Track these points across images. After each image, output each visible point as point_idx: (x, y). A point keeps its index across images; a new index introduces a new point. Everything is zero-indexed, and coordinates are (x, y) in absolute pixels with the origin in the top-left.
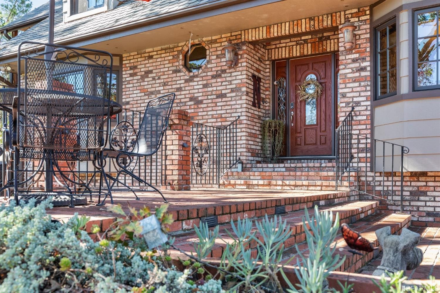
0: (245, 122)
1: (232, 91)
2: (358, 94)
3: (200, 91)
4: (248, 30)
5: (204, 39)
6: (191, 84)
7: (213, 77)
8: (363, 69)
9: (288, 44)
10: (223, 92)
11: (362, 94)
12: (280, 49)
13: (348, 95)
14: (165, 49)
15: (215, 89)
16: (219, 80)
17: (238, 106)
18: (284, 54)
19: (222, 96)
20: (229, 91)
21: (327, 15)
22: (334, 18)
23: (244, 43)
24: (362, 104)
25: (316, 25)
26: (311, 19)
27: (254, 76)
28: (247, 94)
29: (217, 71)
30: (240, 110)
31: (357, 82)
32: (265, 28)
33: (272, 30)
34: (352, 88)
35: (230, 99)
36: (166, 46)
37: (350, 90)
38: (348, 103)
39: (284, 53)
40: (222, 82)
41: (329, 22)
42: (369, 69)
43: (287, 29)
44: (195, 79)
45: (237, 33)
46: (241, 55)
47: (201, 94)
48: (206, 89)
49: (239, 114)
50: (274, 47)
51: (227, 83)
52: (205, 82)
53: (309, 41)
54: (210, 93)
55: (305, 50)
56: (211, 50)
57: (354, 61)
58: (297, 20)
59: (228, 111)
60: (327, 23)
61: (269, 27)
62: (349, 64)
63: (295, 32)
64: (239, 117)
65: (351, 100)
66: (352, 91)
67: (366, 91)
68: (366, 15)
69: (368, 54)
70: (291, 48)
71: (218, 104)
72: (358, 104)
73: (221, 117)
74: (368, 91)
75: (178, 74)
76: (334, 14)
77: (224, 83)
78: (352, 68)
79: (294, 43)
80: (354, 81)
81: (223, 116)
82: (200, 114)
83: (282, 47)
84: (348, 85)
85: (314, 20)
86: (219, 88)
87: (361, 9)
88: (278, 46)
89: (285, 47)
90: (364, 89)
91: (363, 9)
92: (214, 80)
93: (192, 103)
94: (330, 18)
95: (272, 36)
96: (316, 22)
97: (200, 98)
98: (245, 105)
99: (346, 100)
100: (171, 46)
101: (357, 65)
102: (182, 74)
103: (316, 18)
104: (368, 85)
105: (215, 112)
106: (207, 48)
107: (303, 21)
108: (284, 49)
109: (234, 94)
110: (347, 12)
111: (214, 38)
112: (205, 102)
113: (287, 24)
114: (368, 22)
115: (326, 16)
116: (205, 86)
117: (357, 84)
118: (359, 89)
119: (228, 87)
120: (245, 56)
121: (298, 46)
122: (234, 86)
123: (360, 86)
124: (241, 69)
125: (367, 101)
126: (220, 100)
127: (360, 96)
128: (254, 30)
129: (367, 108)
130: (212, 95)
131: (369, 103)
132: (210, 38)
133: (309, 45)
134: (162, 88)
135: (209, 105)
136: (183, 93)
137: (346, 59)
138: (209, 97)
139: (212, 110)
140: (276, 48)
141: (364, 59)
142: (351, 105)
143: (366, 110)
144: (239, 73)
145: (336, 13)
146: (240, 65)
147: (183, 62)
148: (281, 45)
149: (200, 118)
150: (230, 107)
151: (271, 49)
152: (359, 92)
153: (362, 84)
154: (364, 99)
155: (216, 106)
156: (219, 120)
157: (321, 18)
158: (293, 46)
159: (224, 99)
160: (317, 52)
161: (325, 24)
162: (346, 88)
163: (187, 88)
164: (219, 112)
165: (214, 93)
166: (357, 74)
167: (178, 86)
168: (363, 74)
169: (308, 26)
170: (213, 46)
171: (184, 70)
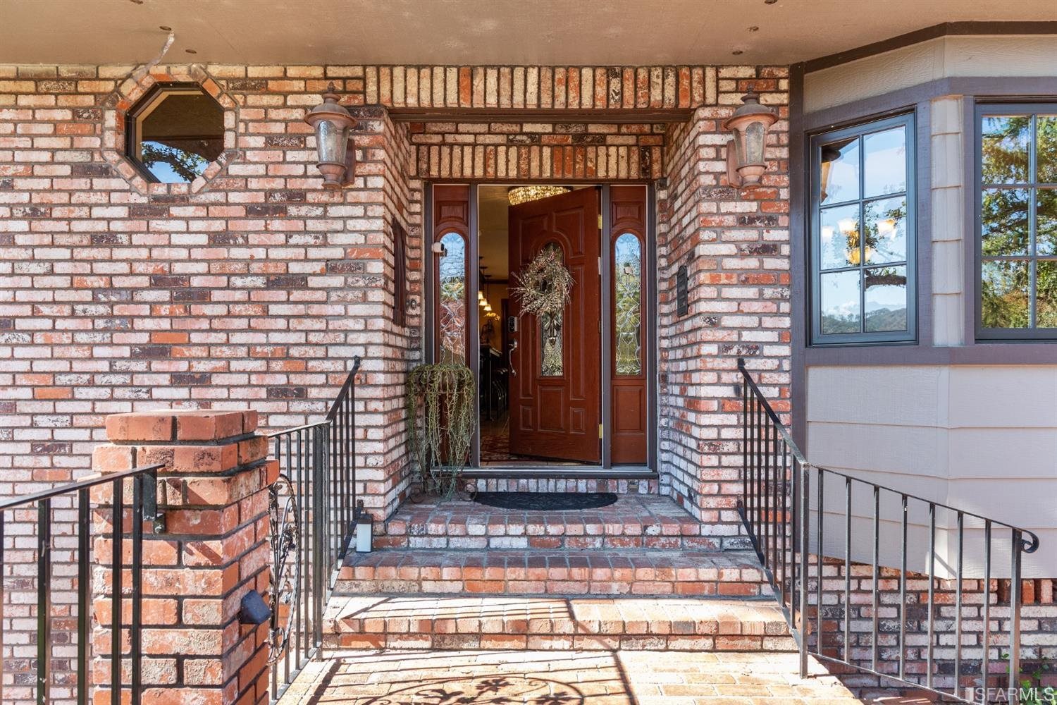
0: (381, 379)
1: (331, 268)
2: (754, 321)
3: (197, 253)
4: (392, 67)
5: (214, 70)
6: (156, 224)
7: (252, 211)
8: (769, 249)
10: (295, 268)
11: (768, 322)
13: (727, 321)
14: (37, 79)
15: (260, 253)
16: (276, 224)
17: (351, 324)
18: (470, 165)
19: (295, 282)
20: (318, 267)
21: (664, 68)
22: (685, 82)
23: (375, 111)
24: (767, 350)
25: (628, 93)
26: (611, 72)
28: (385, 284)
29: (269, 193)
30: (362, 338)
31: (753, 285)
32: (452, 74)
33: (478, 83)
34: (739, 301)
35: (320, 296)
36: (40, 68)
37: (733, 307)
38: (725, 347)
40: (289, 235)
41: (670, 93)
42: (785, 250)
43: (532, 88)
44: (174, 211)
45: (347, 72)
46: (365, 150)
47: (202, 268)
48: (222, 253)
49: (360, 352)
51: (310, 240)
52: (218, 226)
54: (239, 267)
56: (243, 114)
57: (745, 221)
58: (567, 68)
59: (313, 338)
60: (663, 93)
61: (468, 73)
62: (730, 228)
63: (559, 104)
64: (358, 360)
65: (734, 337)
66: (739, 312)
67: (778, 314)
68: (778, 91)
69: (784, 208)
71: (274, 310)
72: (754, 349)
73: (288, 358)
74: (784, 315)
75: (99, 183)
76: (685, 71)
77: (296, 239)
78: (735, 242)
80: (745, 283)
81: (294, 352)
82: (195, 338)
84: (727, 292)
85: (620, 75)
86: (274, 253)
87: (765, 72)
90: (773, 308)
91: (771, 73)
92: (259, 224)
93: (164, 295)
94: (671, 79)
95: (478, 103)
96: (629, 86)
97: (196, 282)
98: (380, 324)
99: (720, 335)
100: (65, 71)
101: (752, 234)
102: (115, 183)
103: (629, 73)
104: (783, 299)
105: (261, 338)
106: (225, 102)
107: (587, 73)
109: (337, 281)
110: (724, 73)
111: (254, 72)
112: (216, 296)
113: (533, 74)
114: (784, 113)
115: (659, 72)
116: (218, 239)
117: (751, 292)
118: (757, 307)
119: (313, 253)
120: (380, 154)
122: (338, 253)
123: (761, 298)
124: (363, 196)
125: (780, 343)
126: (282, 295)
127: (760, 328)
128: (412, 73)
129: (780, 365)
130: (248, 274)
131: (785, 350)
132: (238, 71)
134: (23, 225)
135: (237, 309)
136: (119, 253)
137: (718, 213)
138: (238, 282)
139: (250, 329)
141: (771, 221)
142: (734, 351)
143: (779, 370)
144: (359, 211)
145: (691, 68)
146: (359, 183)
147: (121, 138)
149: (196, 352)
150: (320, 325)
152: (760, 315)
153: (768, 292)
154: (773, 337)
155: (266, 315)
156: (277, 365)
157: (642, 74)
159: (297, 295)
161: (656, 95)
162: (719, 298)
163: (136, 239)
164: (276, 338)
165: (255, 267)
166: (752, 263)
167: (101, 227)
168: (770, 263)
169: (601, 91)
170: (252, 100)
171: (125, 168)
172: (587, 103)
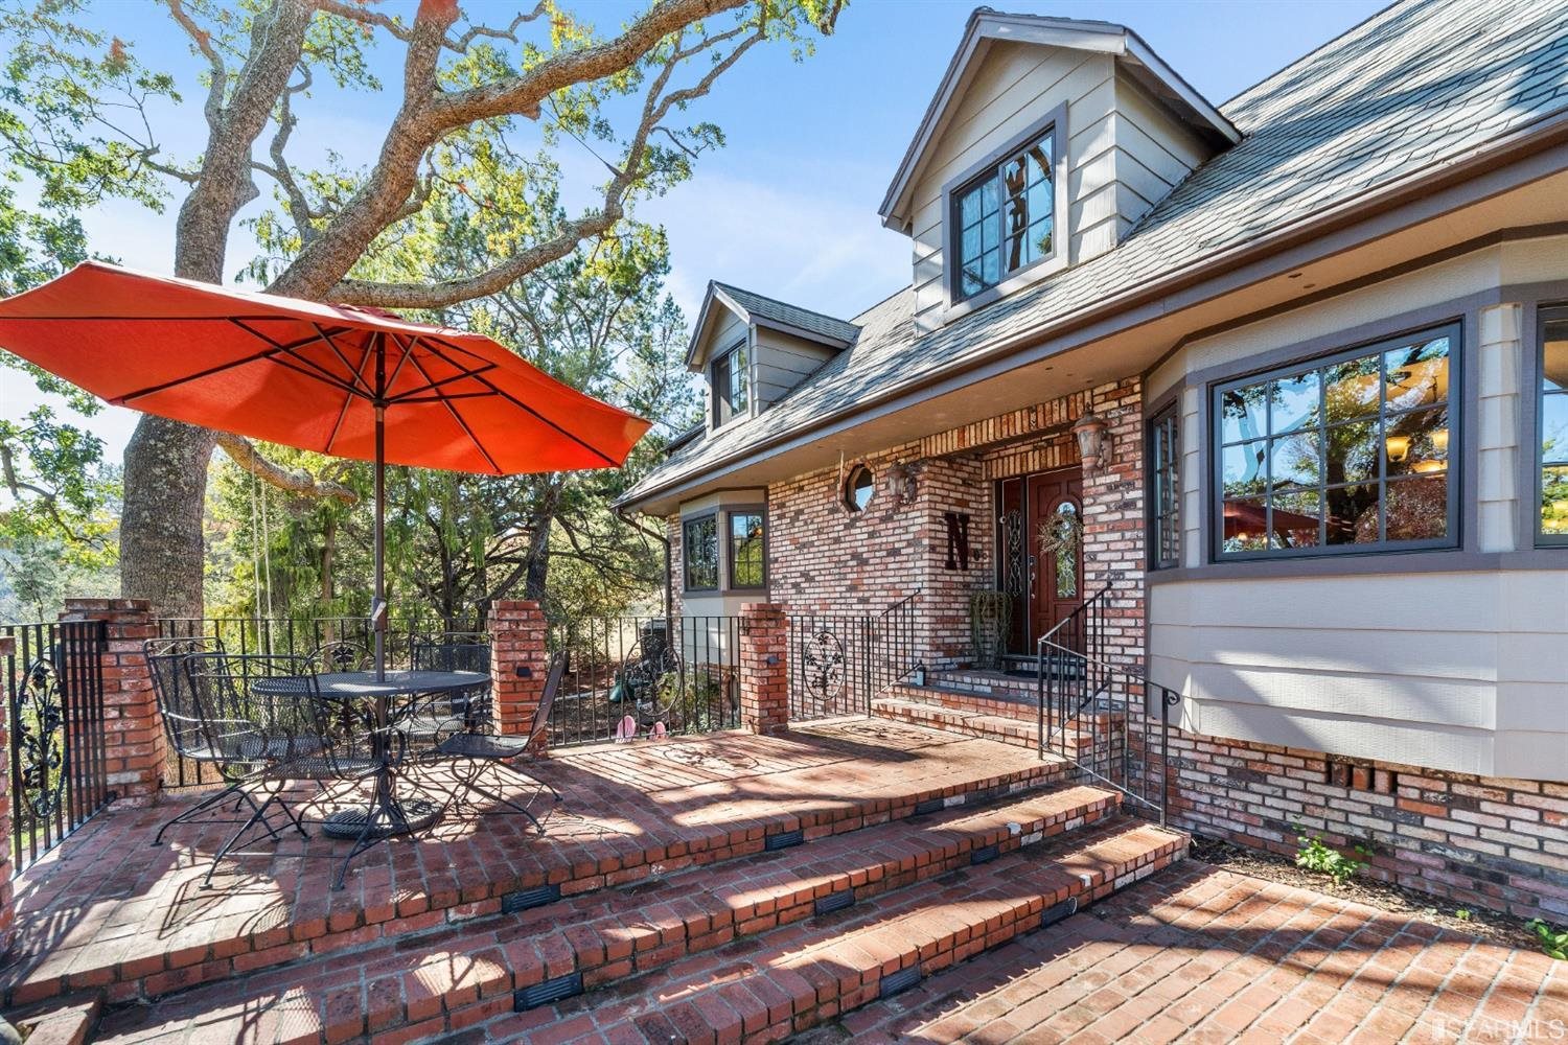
0: (928, 599)
1: (909, 545)
2: (1118, 556)
3: (865, 543)
4: (930, 436)
5: (868, 457)
6: (853, 531)
7: (883, 520)
8: (1129, 505)
9: (1019, 450)
10: (897, 545)
11: (1128, 556)
12: (1006, 460)
13: (1100, 557)
14: (819, 476)
15: (884, 540)
16: (890, 525)
17: (918, 571)
19: (894, 552)
20: (904, 544)
21: (1059, 399)
22: (1073, 405)
23: (924, 461)
24: (1128, 575)
25: (1040, 420)
26: (1031, 410)
27: (949, 516)
28: (933, 549)
29: (887, 510)
30: (920, 578)
31: (1118, 531)
32: (956, 433)
33: (967, 434)
34: (1108, 543)
35: (905, 558)
36: (820, 470)
37: (1105, 547)
38: (1099, 574)
39: (1012, 466)
40: (894, 529)
41: (1064, 414)
42: (1140, 504)
43: (991, 431)
44: (858, 524)
45: (913, 444)
46: (920, 481)
47: (866, 549)
48: (873, 541)
49: (920, 585)
50: (996, 455)
51: (901, 531)
52: (871, 529)
53: (1055, 441)
54: (877, 547)
55: (1050, 459)
56: (879, 474)
57: (1112, 488)
58: (1008, 414)
59: (904, 579)
60: (1060, 414)
61: (962, 430)
62: (1102, 494)
63: (1005, 435)
64: (919, 589)
65: (1105, 567)
66: (1108, 550)
67: (1135, 549)
68: (1133, 393)
69: (1138, 474)
70: (1024, 457)
71: (890, 566)
72: (1120, 575)
73: (894, 589)
74: (1140, 549)
75: (836, 516)
76: (1072, 397)
77: (897, 531)
78: (1107, 505)
79: (1029, 447)
80: (1112, 530)
81: (897, 586)
82: (865, 581)
83: (1008, 456)
84: (1101, 538)
85: (1036, 411)
86: (891, 539)
87: (1124, 383)
88: (1002, 453)
89: (1015, 455)
90: (1131, 545)
91: (1128, 383)
92: (883, 526)
93: (854, 563)
94: (1064, 405)
95: (967, 446)
96: (1040, 415)
97: (865, 556)
98: (927, 570)
99: (1096, 566)
100: (826, 470)
101: (1117, 496)
102: (841, 515)
103: (1040, 408)
104: (1139, 539)
105: (885, 580)
106: (872, 470)
107: (1018, 414)
108: (1012, 458)
109: (911, 550)
110: (1096, 391)
111: (882, 453)
112: (871, 561)
113: (991, 421)
114: (1138, 408)
115: (1056, 402)
116: (871, 535)
117: (1117, 536)
118: (1120, 546)
119: (904, 537)
120: (927, 483)
121: (1037, 453)
122: (911, 536)
123: (1123, 539)
124: (920, 506)
125: (1137, 569)
126: (892, 559)
127: (1122, 560)
128: (939, 437)
129: (1137, 585)
130: (881, 550)
131: (1140, 575)
132: (875, 455)
133: (1057, 449)
134: (815, 538)
135: (877, 567)
136: (843, 545)
137: (1095, 485)
138: (878, 554)
139: (882, 576)
140: (999, 457)
141: (1130, 486)
142: (1105, 577)
143: (1136, 588)
144: (919, 514)
145: (1076, 394)
146: (919, 499)
147: (843, 495)
148: (1007, 452)
149: (865, 588)
150: (905, 573)
151: (991, 460)
152: (1123, 551)
153: (1128, 535)
154: (1131, 565)
155: (887, 569)
156: (891, 593)
157: (1048, 406)
158: (1027, 452)
159: (898, 559)
160: (1071, 462)
161: (1056, 417)
162: (1095, 542)
163: (847, 539)
164: (891, 580)
165: (883, 547)
166: (1117, 516)
167: (836, 535)
168: (1129, 514)
169: (1026, 423)
170: (881, 467)
171: (843, 508)
172: (1019, 432)
